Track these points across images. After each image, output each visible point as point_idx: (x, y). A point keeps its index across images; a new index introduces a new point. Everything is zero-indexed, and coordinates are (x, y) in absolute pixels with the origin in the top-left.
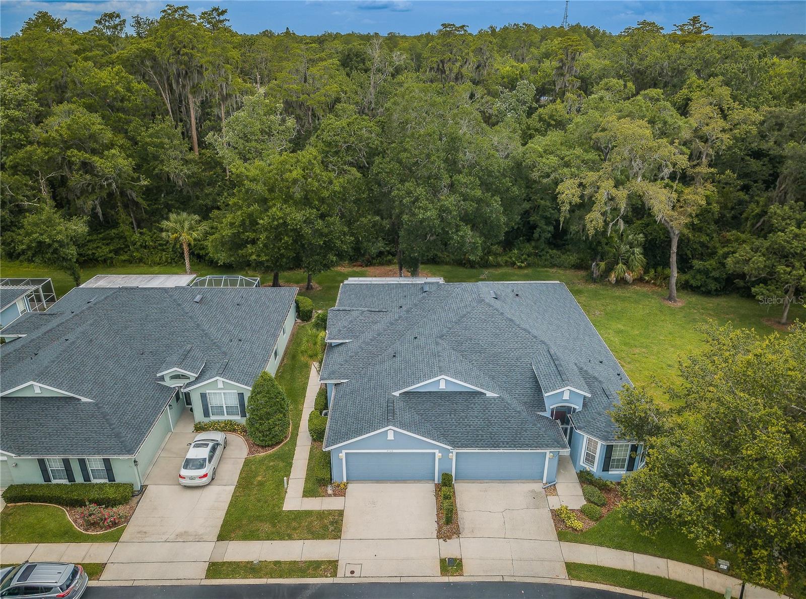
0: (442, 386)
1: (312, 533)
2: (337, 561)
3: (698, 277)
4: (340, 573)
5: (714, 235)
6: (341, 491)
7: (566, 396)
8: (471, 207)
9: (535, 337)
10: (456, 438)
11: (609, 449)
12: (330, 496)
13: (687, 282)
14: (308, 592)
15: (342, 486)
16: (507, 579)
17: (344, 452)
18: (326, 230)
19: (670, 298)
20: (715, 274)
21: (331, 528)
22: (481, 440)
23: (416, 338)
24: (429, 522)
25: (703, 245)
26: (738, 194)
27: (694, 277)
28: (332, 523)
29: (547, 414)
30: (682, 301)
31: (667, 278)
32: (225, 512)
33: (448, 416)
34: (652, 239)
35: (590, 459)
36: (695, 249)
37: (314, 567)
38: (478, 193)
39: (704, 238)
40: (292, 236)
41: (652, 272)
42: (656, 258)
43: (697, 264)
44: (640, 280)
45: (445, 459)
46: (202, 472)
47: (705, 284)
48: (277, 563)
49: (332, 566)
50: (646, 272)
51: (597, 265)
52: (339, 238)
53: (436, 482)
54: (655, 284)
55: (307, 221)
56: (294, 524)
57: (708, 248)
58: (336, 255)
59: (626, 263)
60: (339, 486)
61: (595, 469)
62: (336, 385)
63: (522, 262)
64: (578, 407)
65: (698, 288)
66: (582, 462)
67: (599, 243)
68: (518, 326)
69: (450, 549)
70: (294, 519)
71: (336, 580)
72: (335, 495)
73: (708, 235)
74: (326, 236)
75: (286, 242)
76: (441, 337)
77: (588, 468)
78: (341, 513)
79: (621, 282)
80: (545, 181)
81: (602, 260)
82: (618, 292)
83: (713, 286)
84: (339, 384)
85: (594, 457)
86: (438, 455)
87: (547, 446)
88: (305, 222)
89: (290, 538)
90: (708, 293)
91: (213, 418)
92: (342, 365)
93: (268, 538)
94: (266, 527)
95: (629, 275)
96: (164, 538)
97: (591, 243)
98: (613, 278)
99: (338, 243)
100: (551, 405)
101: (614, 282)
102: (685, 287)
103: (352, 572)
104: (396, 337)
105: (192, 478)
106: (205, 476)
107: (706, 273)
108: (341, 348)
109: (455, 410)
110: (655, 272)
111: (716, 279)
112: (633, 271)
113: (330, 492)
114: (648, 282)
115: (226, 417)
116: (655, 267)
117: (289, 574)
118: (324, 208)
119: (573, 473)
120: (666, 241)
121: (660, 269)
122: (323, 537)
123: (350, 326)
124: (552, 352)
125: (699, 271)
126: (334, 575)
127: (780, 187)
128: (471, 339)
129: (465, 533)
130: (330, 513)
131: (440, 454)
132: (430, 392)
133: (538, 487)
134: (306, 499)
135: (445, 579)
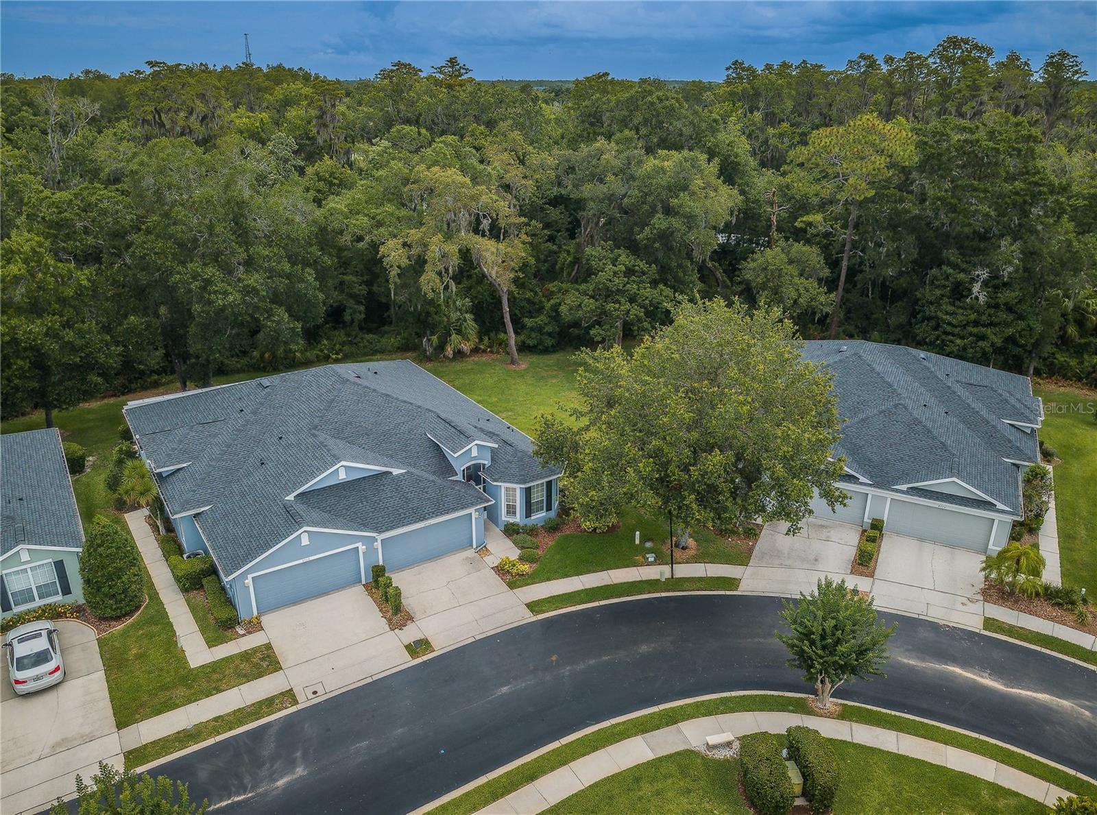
0: (342, 476)
1: (245, 676)
2: (291, 690)
3: (533, 335)
4: (301, 698)
5: (537, 289)
6: (255, 626)
7: (475, 453)
8: (281, 284)
9: (419, 407)
10: (377, 523)
11: (528, 491)
12: (244, 635)
13: (523, 342)
14: (273, 730)
15: (255, 621)
16: (478, 638)
17: (250, 576)
18: (79, 342)
19: (513, 362)
20: (548, 329)
21: (265, 664)
22: (405, 518)
23: (281, 438)
24: (375, 619)
25: (529, 301)
26: (547, 245)
27: (529, 337)
28: (263, 659)
29: (459, 477)
30: (524, 363)
31: (503, 344)
32: (108, 700)
33: (361, 505)
34: (479, 303)
35: (511, 510)
36: (522, 308)
37: (269, 704)
38: (287, 267)
39: (529, 295)
40: (27, 357)
41: (486, 339)
42: (485, 323)
43: (528, 322)
44: (476, 350)
45: (371, 551)
46: (50, 666)
47: (541, 342)
48: (216, 719)
49: (289, 696)
50: (481, 340)
51: (429, 340)
52: (100, 350)
53: (364, 582)
54: (491, 352)
55: (50, 333)
56: (215, 676)
57: (534, 304)
58: (99, 375)
59: (459, 332)
60: (250, 622)
61: (518, 518)
62: (196, 516)
63: (337, 354)
64: (487, 463)
65: (535, 347)
66: (504, 517)
67: (428, 313)
68: (397, 399)
69: (411, 633)
70: (214, 671)
71: (300, 707)
72: (250, 633)
73: (531, 291)
74: (81, 349)
75: (21, 368)
76: (315, 427)
77: (511, 520)
78: (268, 646)
79: (459, 354)
80: (361, 245)
81: (433, 333)
82: (458, 366)
83: (549, 342)
84: (199, 514)
85: (514, 507)
86: (362, 548)
87: (472, 505)
88: (46, 334)
89: (219, 690)
90: (546, 351)
91: (17, 610)
92: (195, 491)
93: (190, 701)
94: (181, 691)
95: (466, 345)
96: (35, 756)
97: (420, 314)
98: (449, 351)
99: (102, 358)
100: (460, 467)
101: (451, 356)
102: (523, 348)
103: (315, 693)
104: (252, 445)
105: (37, 678)
106: (57, 669)
107: (539, 329)
108: (180, 475)
109: (365, 497)
110: (489, 339)
111: (550, 334)
112: (468, 340)
113: (241, 632)
114: (484, 351)
115: (39, 603)
116: (487, 333)
117: (241, 723)
118: (69, 312)
119: (497, 531)
120: (492, 303)
121: (492, 335)
122: (260, 675)
123: (181, 446)
124: (443, 415)
125: (532, 329)
126: (296, 702)
127: (585, 231)
128: (351, 423)
129: (417, 616)
130: (255, 650)
131: (364, 547)
132: (329, 487)
133: (470, 553)
134: (213, 649)
135: (419, 660)
